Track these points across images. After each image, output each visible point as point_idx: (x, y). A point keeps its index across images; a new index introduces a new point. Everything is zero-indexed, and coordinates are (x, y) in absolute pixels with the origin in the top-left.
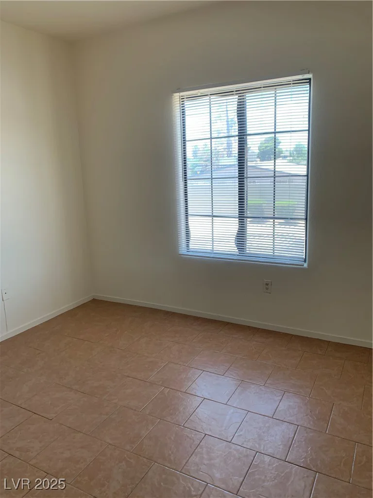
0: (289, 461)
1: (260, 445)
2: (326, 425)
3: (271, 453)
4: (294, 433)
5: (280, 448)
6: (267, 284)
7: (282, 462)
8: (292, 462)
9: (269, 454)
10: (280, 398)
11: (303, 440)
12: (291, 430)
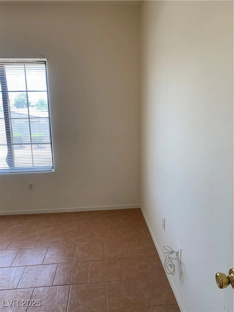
0: (55, 285)
1: (36, 283)
2: (73, 258)
3: (43, 285)
4: (56, 268)
5: (48, 280)
6: (31, 186)
7: (50, 288)
8: (56, 285)
9: (43, 286)
10: (45, 252)
11: (61, 271)
12: (54, 267)
